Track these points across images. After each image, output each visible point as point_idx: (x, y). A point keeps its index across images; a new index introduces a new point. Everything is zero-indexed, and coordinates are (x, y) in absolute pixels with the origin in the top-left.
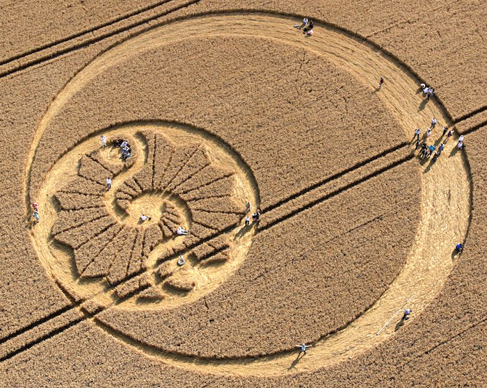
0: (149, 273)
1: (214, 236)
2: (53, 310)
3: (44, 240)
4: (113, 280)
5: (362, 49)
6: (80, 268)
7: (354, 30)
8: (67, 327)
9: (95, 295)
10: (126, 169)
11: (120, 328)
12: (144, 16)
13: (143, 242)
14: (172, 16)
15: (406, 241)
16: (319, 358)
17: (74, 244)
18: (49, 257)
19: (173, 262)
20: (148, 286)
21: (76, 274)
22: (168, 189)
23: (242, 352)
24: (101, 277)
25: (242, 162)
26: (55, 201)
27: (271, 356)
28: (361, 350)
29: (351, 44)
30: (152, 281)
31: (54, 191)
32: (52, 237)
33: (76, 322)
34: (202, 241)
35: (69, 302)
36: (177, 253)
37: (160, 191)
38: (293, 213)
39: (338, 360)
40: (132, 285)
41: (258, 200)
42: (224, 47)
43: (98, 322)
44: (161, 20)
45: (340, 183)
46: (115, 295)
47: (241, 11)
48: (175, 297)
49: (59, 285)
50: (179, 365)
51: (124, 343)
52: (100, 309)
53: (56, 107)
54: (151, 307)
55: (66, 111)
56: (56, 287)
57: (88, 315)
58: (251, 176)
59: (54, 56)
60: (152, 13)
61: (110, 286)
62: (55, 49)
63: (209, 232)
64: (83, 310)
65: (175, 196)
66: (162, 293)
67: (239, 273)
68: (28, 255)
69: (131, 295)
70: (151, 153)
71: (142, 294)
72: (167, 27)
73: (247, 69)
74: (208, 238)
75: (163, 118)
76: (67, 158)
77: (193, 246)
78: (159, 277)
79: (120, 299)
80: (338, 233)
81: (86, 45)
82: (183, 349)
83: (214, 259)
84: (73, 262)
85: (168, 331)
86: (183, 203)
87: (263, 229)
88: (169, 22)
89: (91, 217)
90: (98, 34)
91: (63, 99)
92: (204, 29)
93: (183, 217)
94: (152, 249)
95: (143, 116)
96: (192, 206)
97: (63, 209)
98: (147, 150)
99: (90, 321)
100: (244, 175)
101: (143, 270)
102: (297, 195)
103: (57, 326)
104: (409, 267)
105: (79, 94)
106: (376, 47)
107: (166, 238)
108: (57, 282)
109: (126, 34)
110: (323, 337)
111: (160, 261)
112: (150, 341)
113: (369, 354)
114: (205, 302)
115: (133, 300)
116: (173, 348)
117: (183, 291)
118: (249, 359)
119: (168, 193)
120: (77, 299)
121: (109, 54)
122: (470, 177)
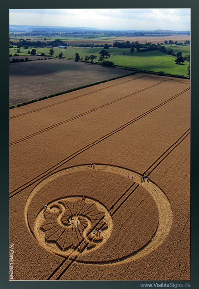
0: (86, 239)
1: (100, 221)
2: (59, 263)
3: (43, 242)
4: (75, 245)
5: (108, 167)
6: (62, 246)
7: (103, 163)
8: (67, 267)
9: (71, 253)
10: (60, 212)
11: (87, 260)
12: (44, 174)
13: (78, 230)
14: (52, 172)
15: (154, 204)
16: (155, 244)
17: (56, 239)
18: (48, 247)
19: (91, 233)
20: (88, 243)
21: (61, 249)
22: (77, 213)
23: (131, 251)
24: (70, 246)
25: (95, 200)
26: (42, 229)
27: (141, 249)
28: (165, 236)
29: (105, 166)
30: (88, 241)
31: (39, 226)
32: (46, 240)
33: (70, 264)
34: (97, 224)
35: (64, 259)
36: (91, 230)
37: (75, 215)
38: (119, 207)
39: (162, 242)
40: (83, 245)
41: (106, 208)
42: (72, 175)
43: (78, 261)
44: (50, 174)
45: (126, 196)
46: (79, 250)
47: (71, 167)
48: (99, 243)
49: (57, 254)
50: (114, 264)
51: (92, 265)
52: (76, 257)
53: (28, 204)
54: (93, 249)
55: (32, 203)
56: (57, 256)
57: (73, 260)
58: (100, 202)
59: (21, 191)
60: (46, 173)
61: (75, 248)
62: (21, 189)
63: (98, 221)
64: (70, 259)
65: (80, 215)
66: (94, 243)
67: (114, 228)
68: (40, 248)
69: (84, 248)
70: (66, 206)
71: (88, 246)
72: (52, 176)
73: (82, 178)
74: (98, 223)
75: (64, 196)
76: (39, 216)
77: (95, 226)
78: (90, 239)
79: (81, 251)
80: (135, 208)
81: (30, 185)
82: (113, 258)
83: (105, 227)
84: (58, 245)
85: (104, 254)
86: (84, 216)
87: (113, 214)
88: (52, 174)
89: (57, 229)
90: (32, 182)
91: (29, 201)
92: (64, 173)
93: (87, 220)
94: (82, 231)
95: (58, 197)
96: (88, 215)
97: (45, 230)
98: (64, 206)
99: (75, 262)
100: (98, 203)
101: (83, 239)
102: (116, 203)
103: (64, 268)
104: (159, 210)
105: (34, 198)
106: (112, 166)
107: (85, 227)
108: (55, 254)
109: (41, 180)
110: (152, 237)
111: (87, 235)
112: (100, 260)
113: (168, 237)
114: (110, 241)
115: (86, 249)
116: (109, 259)
117: (101, 240)
118: (135, 253)
119: (78, 215)
120: (66, 256)
121: (38, 186)
122: (156, 185)
